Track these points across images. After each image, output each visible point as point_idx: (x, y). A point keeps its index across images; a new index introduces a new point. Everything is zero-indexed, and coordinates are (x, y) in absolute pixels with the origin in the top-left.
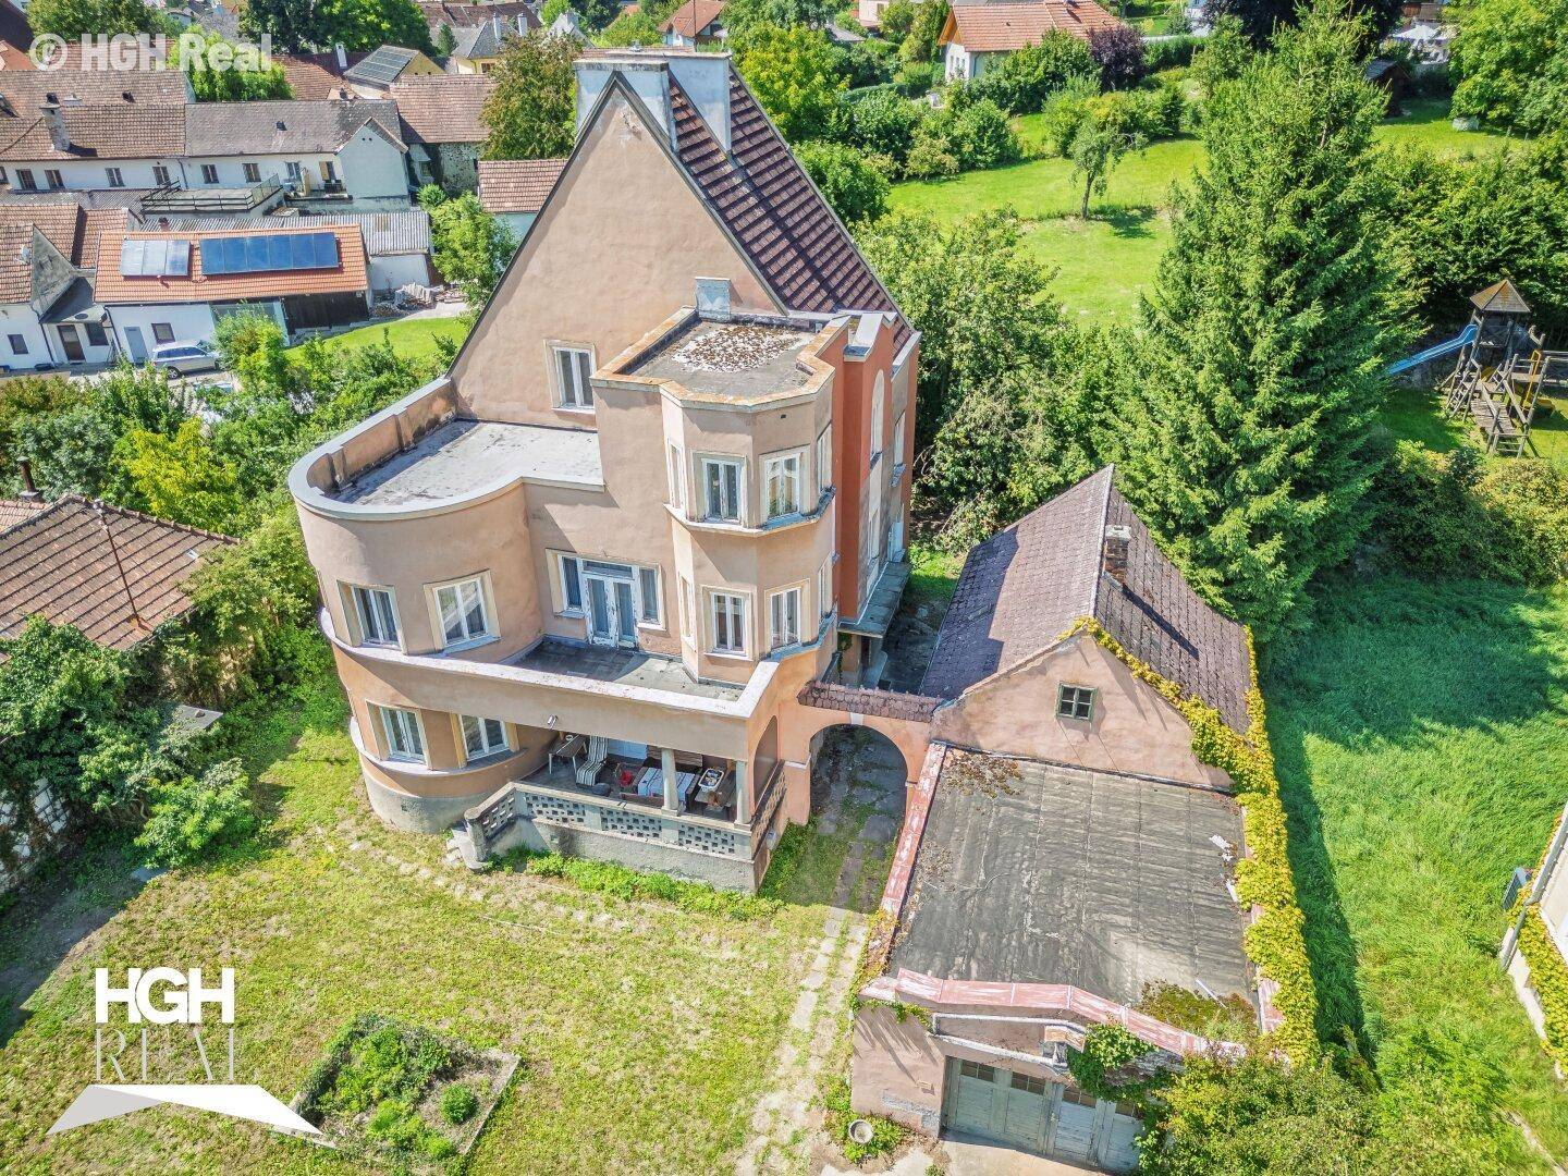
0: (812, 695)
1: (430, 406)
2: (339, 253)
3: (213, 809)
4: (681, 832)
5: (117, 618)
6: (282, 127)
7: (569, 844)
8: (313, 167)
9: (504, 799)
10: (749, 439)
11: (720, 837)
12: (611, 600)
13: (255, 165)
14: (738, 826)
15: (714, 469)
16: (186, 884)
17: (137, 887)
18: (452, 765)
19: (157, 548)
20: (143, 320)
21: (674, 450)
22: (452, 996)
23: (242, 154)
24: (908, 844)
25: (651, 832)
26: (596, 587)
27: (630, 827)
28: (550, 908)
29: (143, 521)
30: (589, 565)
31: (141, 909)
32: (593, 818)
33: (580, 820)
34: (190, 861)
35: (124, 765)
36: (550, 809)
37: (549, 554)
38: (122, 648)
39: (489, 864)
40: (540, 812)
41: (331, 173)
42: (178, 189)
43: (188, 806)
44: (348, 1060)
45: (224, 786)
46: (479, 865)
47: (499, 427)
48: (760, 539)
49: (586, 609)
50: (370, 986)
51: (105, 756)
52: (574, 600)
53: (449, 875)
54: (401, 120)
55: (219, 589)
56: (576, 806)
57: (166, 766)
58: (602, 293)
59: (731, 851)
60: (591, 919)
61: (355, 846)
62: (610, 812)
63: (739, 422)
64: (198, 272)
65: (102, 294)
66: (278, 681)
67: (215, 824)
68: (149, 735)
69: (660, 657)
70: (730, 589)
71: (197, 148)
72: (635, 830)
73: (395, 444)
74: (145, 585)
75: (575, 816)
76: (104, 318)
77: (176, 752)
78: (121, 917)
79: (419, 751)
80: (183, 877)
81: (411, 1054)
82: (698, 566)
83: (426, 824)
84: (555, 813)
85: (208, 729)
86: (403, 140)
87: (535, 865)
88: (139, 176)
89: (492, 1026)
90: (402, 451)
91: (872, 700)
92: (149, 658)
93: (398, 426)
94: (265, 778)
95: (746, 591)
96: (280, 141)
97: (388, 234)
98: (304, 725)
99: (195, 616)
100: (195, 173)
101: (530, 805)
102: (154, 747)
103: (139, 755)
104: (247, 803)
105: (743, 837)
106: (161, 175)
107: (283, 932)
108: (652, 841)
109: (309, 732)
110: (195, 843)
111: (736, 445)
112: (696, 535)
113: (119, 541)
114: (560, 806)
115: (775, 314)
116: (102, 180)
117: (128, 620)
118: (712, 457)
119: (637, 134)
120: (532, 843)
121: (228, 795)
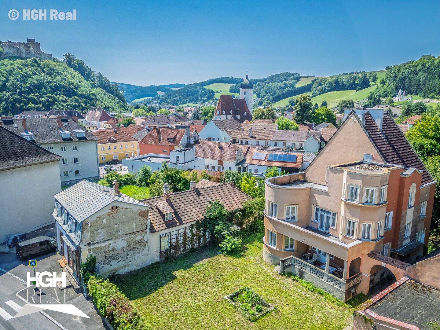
0: (372, 255)
1: (298, 176)
2: (297, 159)
3: (234, 244)
4: (328, 278)
5: (230, 205)
6: (294, 136)
7: (301, 275)
8: (298, 145)
9: (289, 259)
10: (361, 181)
11: (338, 282)
12: (325, 220)
13: (286, 143)
14: (343, 280)
15: (352, 188)
16: (225, 257)
17: (217, 255)
18: (281, 249)
19: (240, 196)
20: (253, 168)
21: (345, 183)
22: (266, 293)
23: (284, 140)
24: (386, 292)
25: (321, 276)
26: (322, 216)
27: (316, 274)
28: (293, 286)
29: (240, 190)
30: (322, 210)
31: (216, 258)
32: (308, 269)
33: (305, 269)
34: (227, 254)
35: (222, 230)
36: (299, 264)
37: (313, 206)
38: (229, 210)
39: (283, 273)
40: (297, 265)
41: (302, 146)
42: (269, 146)
43: (230, 242)
44: (242, 293)
45: (238, 241)
46: (280, 273)
47: (312, 184)
48: (361, 207)
49: (319, 221)
50: (251, 285)
51: (220, 227)
52: (317, 219)
53: (274, 273)
54: (321, 136)
55: (248, 205)
56: (305, 265)
57: (229, 233)
58: (341, 156)
59: (340, 287)
60: (301, 292)
61: (257, 262)
62: (312, 269)
63: (359, 177)
64: (267, 160)
65: (248, 162)
66: (254, 230)
67: (233, 247)
68: (228, 227)
69: (334, 236)
70: (353, 219)
71: (275, 139)
72: (317, 275)
73: (289, 181)
74: (236, 201)
75: (304, 268)
76: (246, 166)
77: (231, 231)
78: (212, 258)
79: (275, 244)
80: (225, 256)
81: (253, 297)
82: (345, 212)
83: (272, 262)
84: (300, 266)
85: (238, 230)
86: (320, 140)
87: (293, 277)
88: (262, 143)
89: (271, 301)
90: (290, 184)
91: (389, 260)
92: (233, 214)
93: (290, 178)
94: (245, 246)
95: (356, 220)
96: (292, 138)
97: (309, 158)
98: (256, 239)
99: (243, 210)
100: (273, 143)
101: (295, 262)
102: (228, 229)
103: (225, 229)
104: (240, 246)
105: (343, 283)
106: (267, 143)
107: (238, 270)
108: (321, 279)
109: (256, 241)
110: (229, 249)
111: (358, 183)
112: (346, 204)
113: (235, 193)
114: (301, 264)
115: (383, 163)
116: (255, 143)
117: (231, 206)
118: (352, 185)
119: (355, 122)
120: (293, 273)
121: (237, 243)
